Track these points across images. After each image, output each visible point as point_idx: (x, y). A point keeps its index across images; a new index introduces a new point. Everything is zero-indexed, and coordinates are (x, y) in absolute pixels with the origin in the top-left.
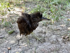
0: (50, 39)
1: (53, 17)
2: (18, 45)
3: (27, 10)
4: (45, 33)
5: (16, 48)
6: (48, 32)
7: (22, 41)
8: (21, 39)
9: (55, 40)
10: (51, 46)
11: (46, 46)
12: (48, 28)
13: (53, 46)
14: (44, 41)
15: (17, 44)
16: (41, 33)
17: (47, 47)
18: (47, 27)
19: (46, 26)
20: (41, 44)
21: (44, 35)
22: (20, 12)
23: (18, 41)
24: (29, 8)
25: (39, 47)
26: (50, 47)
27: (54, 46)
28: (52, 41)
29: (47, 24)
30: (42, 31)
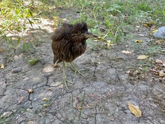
0: (106, 75)
1: (109, 37)
2: (46, 85)
4: (96, 65)
5: (42, 90)
6: (102, 62)
7: (53, 77)
8: (51, 75)
9: (114, 77)
10: (108, 89)
11: (98, 87)
12: (102, 55)
13: (111, 89)
14: (95, 79)
15: (45, 83)
16: (88, 65)
17: (100, 90)
19: (97, 51)
20: (88, 85)
22: (49, 27)
23: (46, 79)
24: (65, 19)
26: (106, 91)
27: (113, 89)
28: (109, 79)
29: (99, 49)
30: (90, 60)
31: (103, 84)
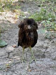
0: (52, 55)
2: (8, 58)
6: (52, 47)
7: (13, 53)
8: (11, 52)
10: (52, 63)
11: (45, 61)
14: (44, 56)
17: (46, 63)
18: (52, 41)
20: (38, 59)
21: (44, 50)
23: (8, 54)
28: (55, 57)
29: (52, 37)
30: (43, 45)
31: (49, 60)
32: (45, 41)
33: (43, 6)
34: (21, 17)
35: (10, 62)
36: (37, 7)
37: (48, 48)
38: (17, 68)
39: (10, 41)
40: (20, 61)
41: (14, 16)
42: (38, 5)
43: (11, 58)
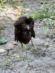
0: (53, 54)
2: (7, 55)
3: (25, 13)
5: (4, 58)
7: (12, 51)
8: (11, 49)
10: (52, 62)
11: (45, 60)
16: (41, 46)
17: (46, 62)
18: (53, 40)
20: (38, 58)
21: (45, 48)
23: (7, 51)
24: (28, 9)
25: (36, 60)
32: (46, 40)
33: (46, 3)
34: (23, 14)
35: (9, 60)
36: (40, 4)
37: (49, 47)
38: (16, 66)
39: (10, 38)
40: (19, 59)
41: (16, 13)
42: (41, 2)
43: (11, 55)
